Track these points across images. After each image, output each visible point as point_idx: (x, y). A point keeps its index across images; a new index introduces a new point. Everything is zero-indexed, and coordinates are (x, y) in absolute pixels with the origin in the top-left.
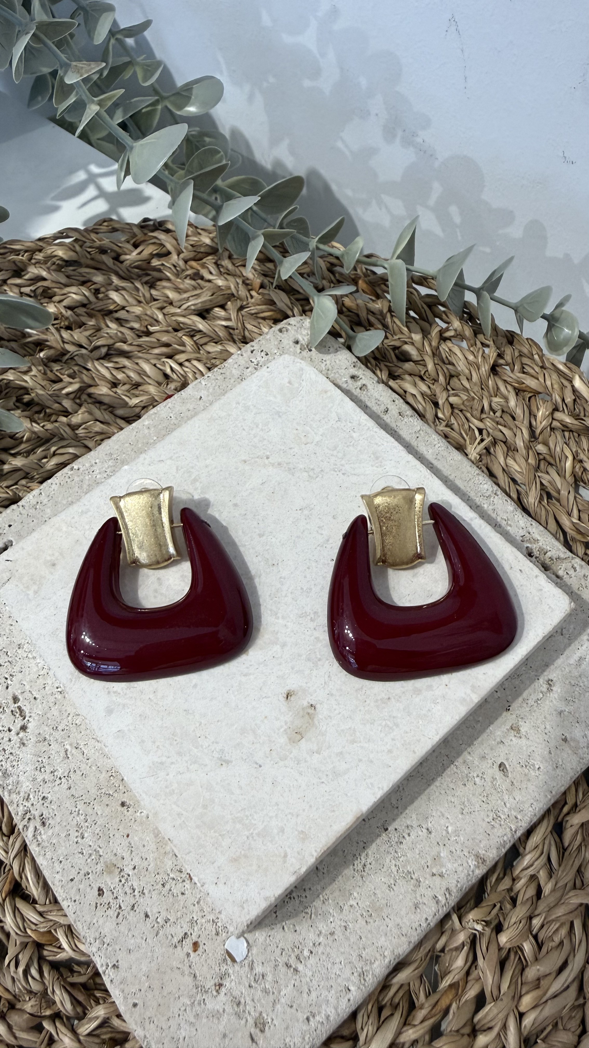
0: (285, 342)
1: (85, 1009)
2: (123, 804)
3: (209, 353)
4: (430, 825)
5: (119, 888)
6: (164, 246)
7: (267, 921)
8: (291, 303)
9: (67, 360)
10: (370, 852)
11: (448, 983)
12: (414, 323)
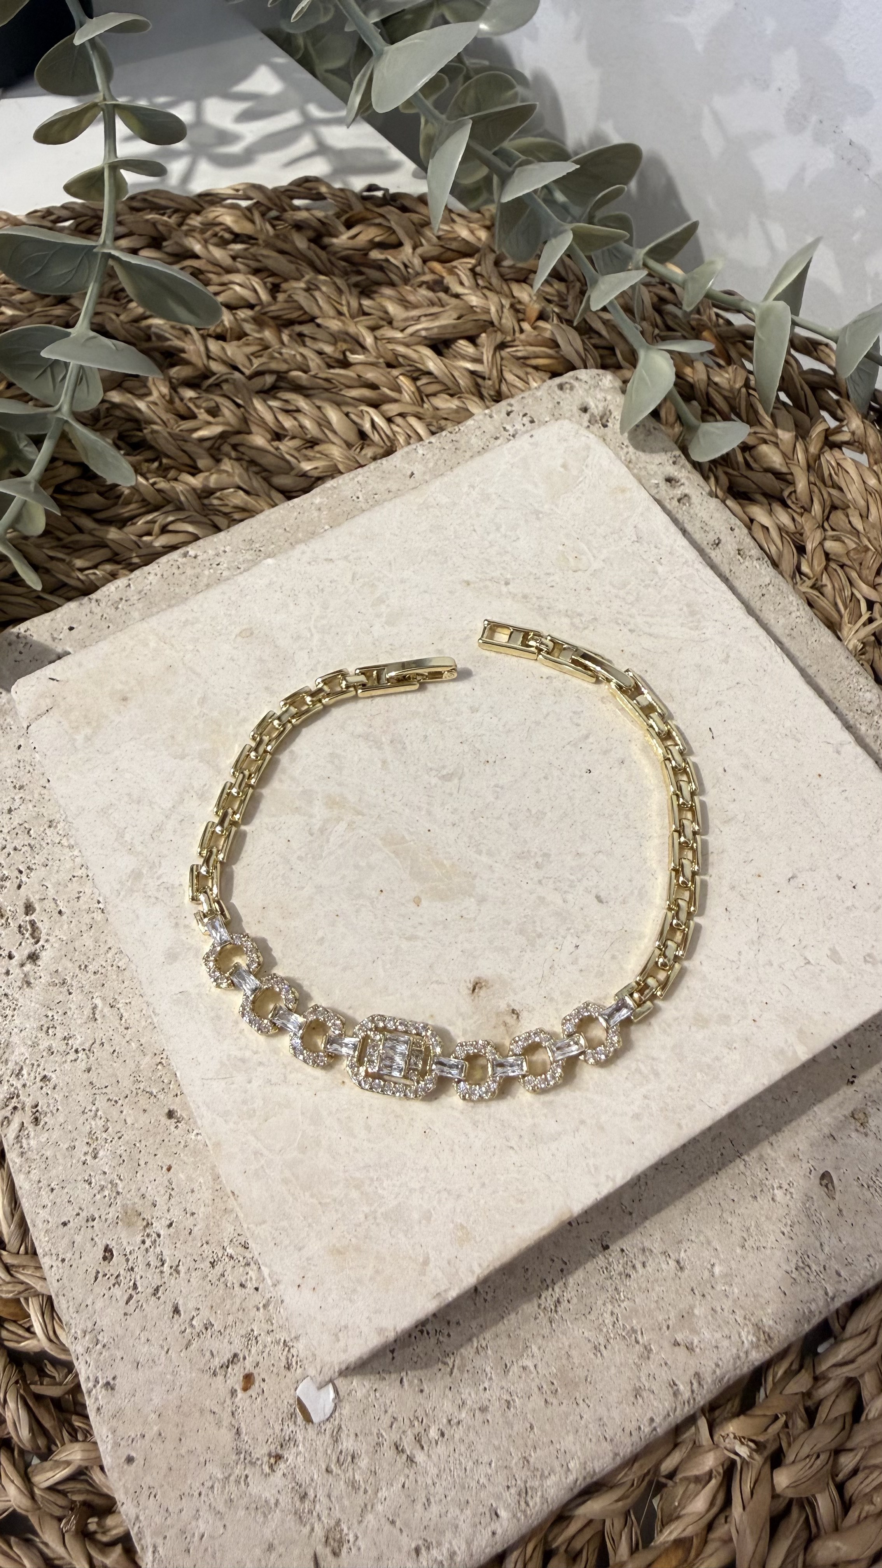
0: (566, 406)
1: (51, 1441)
2: (170, 1114)
3: (438, 409)
4: (682, 1254)
5: (139, 1254)
6: (394, 232)
7: (376, 1365)
8: (585, 349)
9: (210, 386)
10: (571, 1281)
11: (673, 1537)
12: (784, 412)
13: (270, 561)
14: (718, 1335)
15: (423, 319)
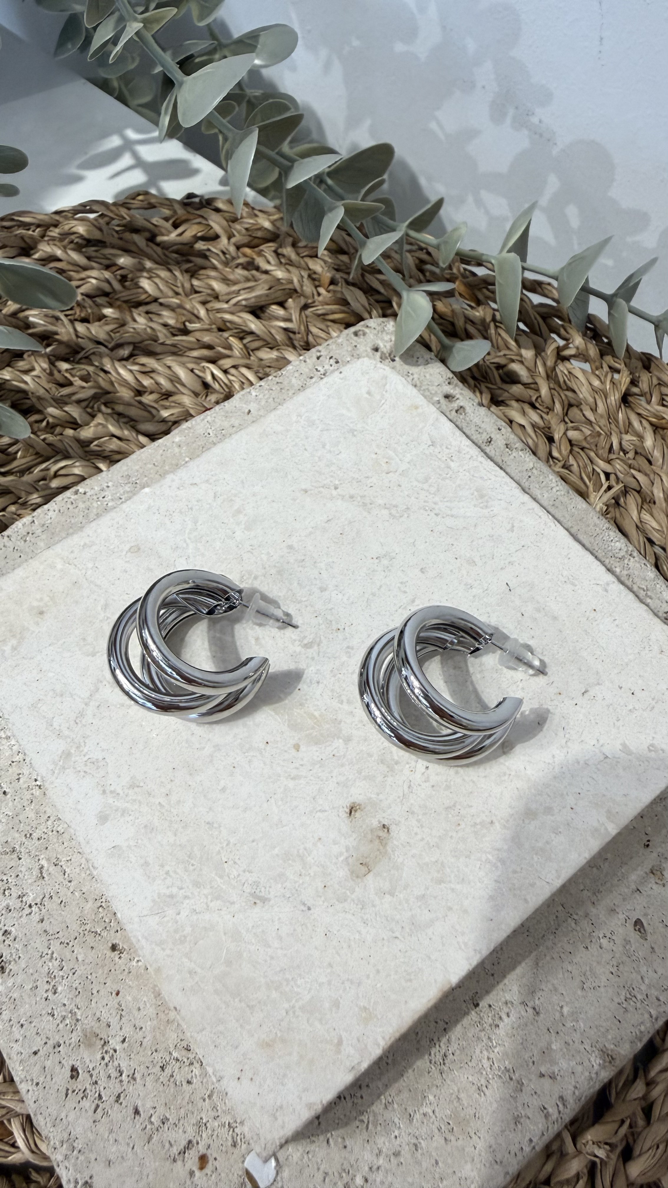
0: (361, 348)
2: (114, 948)
3: (261, 360)
4: (537, 1002)
5: (101, 1069)
6: (212, 228)
8: (369, 304)
9: (81, 359)
10: (452, 1036)
12: (524, 337)
13: (147, 490)
14: (573, 1063)
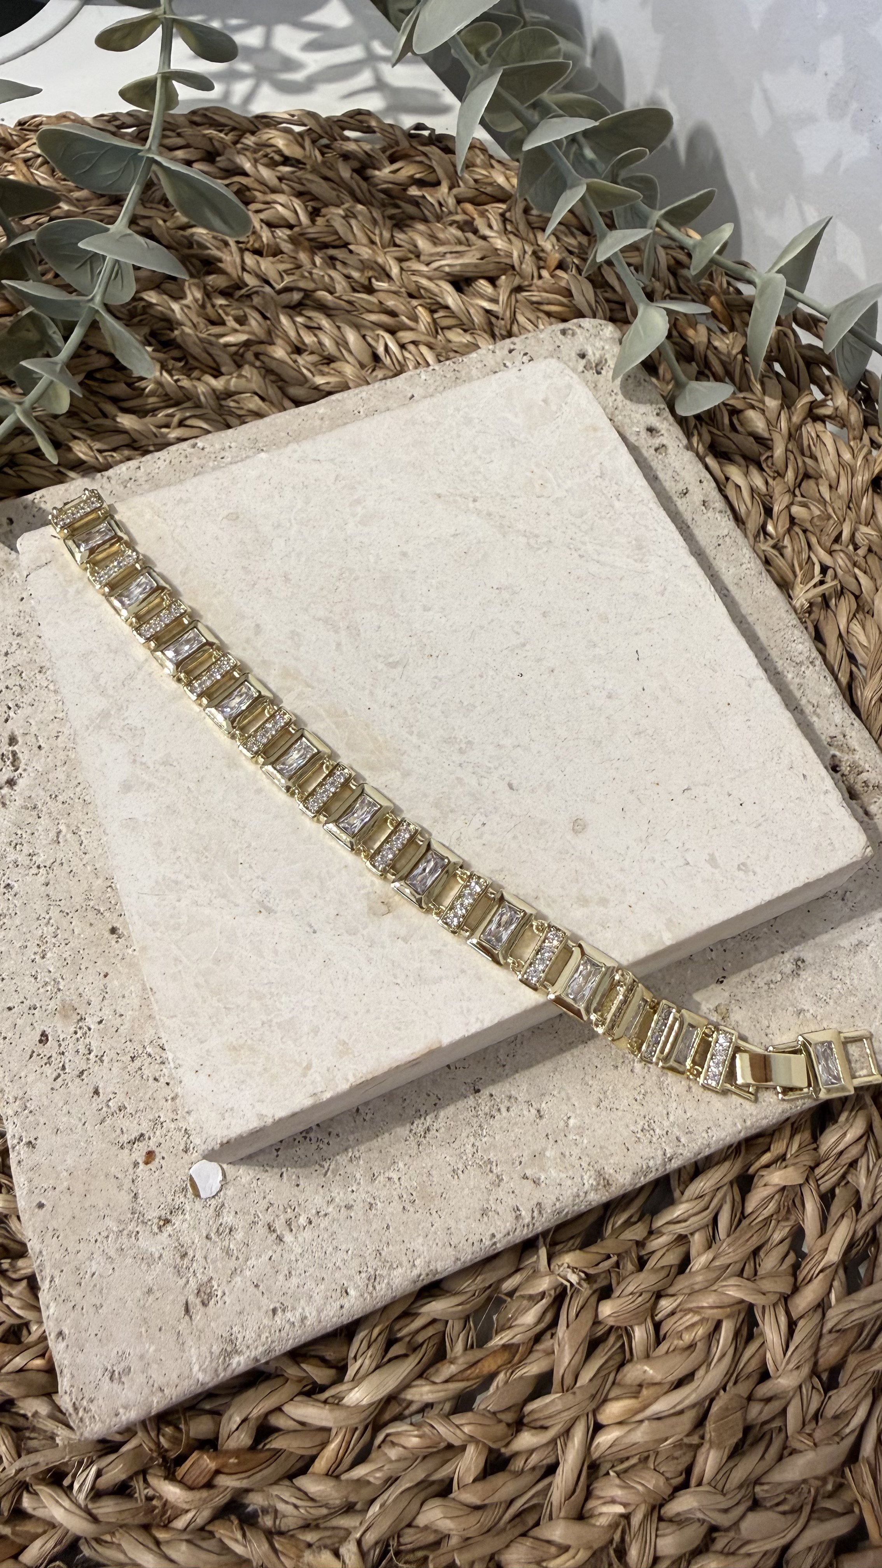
0: (565, 350)
2: (113, 930)
3: (450, 341)
4: (543, 1105)
5: (71, 1042)
6: (434, 171)
7: (261, 1158)
8: (596, 301)
9: (242, 296)
10: (442, 1114)
11: (502, 1342)
12: (775, 381)
13: (263, 455)
14: (563, 1175)
15: (448, 256)
